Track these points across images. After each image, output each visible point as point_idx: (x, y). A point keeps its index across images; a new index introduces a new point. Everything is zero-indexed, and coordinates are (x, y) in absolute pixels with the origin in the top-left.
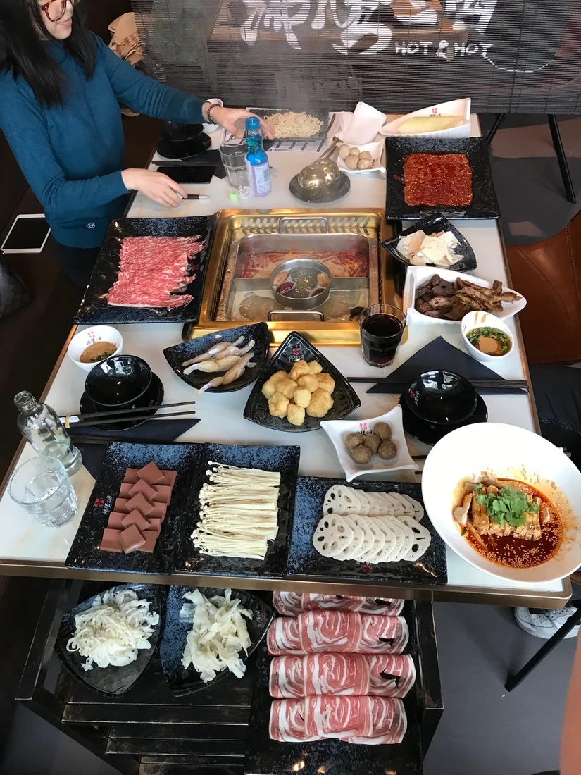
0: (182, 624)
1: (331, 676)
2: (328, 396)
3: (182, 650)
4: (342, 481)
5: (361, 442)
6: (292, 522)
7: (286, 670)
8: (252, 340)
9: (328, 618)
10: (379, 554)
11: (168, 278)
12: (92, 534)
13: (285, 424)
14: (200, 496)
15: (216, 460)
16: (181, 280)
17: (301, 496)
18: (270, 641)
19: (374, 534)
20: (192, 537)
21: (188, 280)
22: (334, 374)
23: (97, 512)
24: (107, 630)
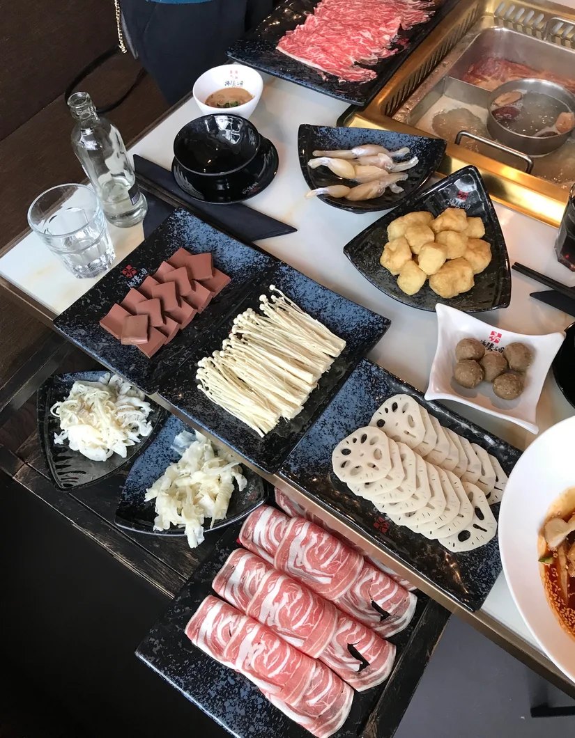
0: (172, 450)
1: (286, 611)
2: (469, 274)
3: (156, 478)
4: (418, 395)
5: (478, 355)
6: (322, 412)
7: (245, 570)
8: (416, 158)
9: (323, 542)
10: (409, 515)
11: (361, 42)
12: (102, 303)
13: (389, 283)
14: (235, 321)
15: (282, 287)
16: (377, 51)
17: (354, 385)
18: (248, 525)
19: (418, 486)
20: (200, 364)
21: (385, 53)
22: (497, 248)
23: (120, 281)
24: (91, 414)
